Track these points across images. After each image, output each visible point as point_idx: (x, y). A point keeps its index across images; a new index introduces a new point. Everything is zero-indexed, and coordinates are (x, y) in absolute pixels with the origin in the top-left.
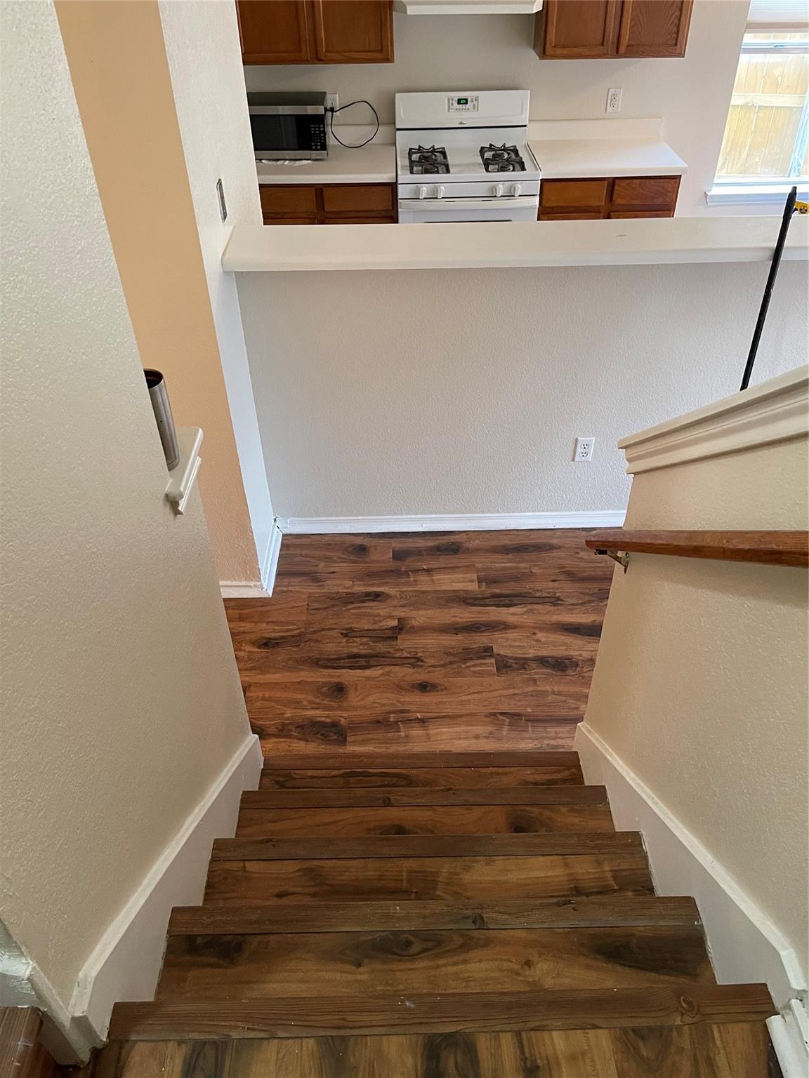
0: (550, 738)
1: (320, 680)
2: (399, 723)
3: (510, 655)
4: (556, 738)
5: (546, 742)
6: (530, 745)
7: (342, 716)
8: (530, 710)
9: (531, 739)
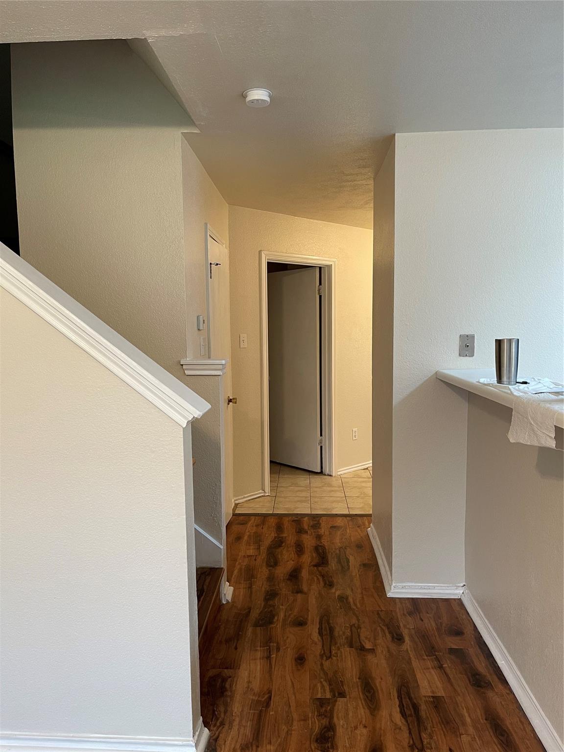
0: (241, 721)
1: (310, 617)
2: (268, 647)
3: (336, 708)
4: (240, 725)
5: (237, 720)
6: (236, 710)
7: (277, 627)
8: (271, 713)
9: (242, 711)
